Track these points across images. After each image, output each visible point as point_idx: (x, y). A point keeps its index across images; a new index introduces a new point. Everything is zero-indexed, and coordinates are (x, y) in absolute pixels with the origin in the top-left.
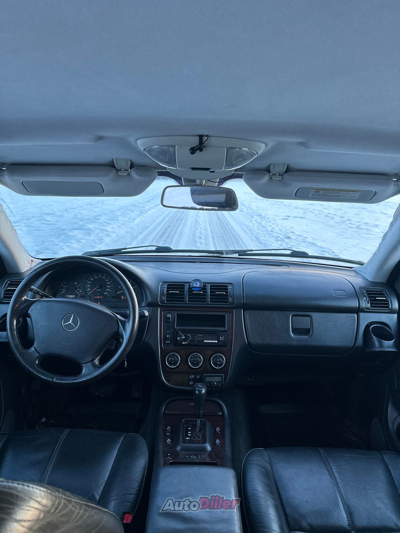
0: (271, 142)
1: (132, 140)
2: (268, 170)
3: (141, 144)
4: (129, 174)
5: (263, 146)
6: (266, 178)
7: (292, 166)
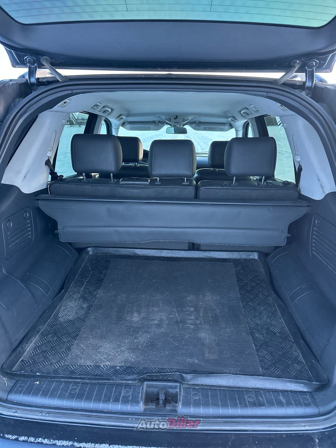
0: (193, 117)
1: (161, 117)
2: (194, 122)
3: (163, 118)
4: (158, 124)
5: (191, 118)
6: (194, 125)
7: (200, 121)
